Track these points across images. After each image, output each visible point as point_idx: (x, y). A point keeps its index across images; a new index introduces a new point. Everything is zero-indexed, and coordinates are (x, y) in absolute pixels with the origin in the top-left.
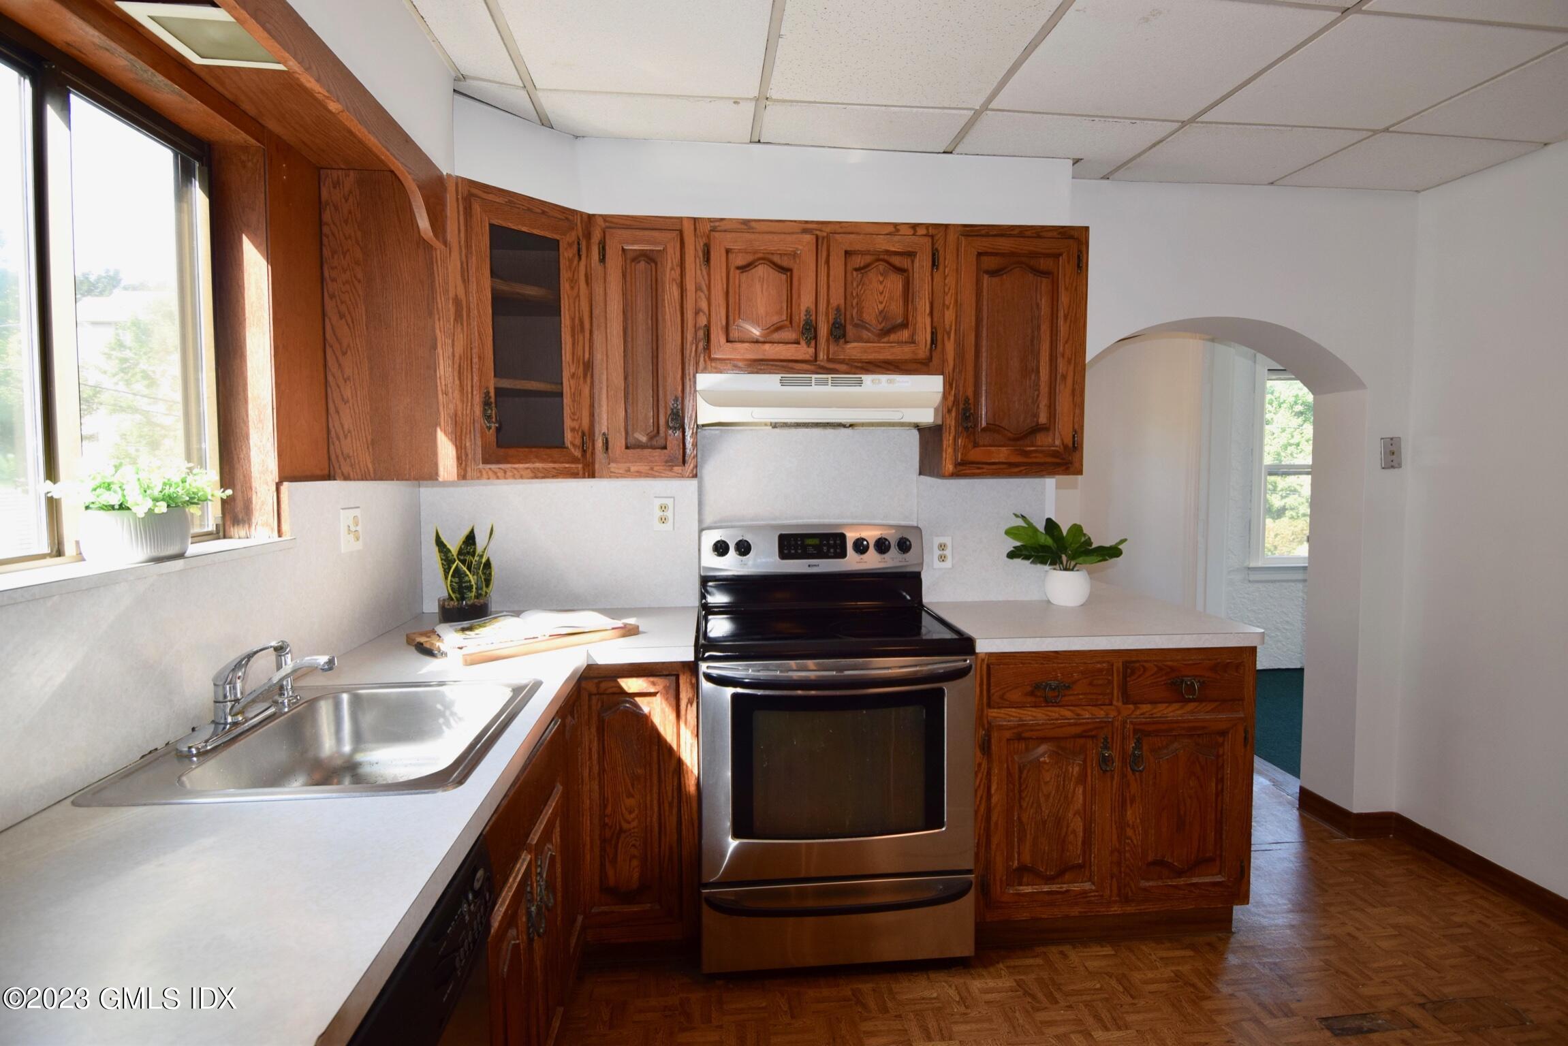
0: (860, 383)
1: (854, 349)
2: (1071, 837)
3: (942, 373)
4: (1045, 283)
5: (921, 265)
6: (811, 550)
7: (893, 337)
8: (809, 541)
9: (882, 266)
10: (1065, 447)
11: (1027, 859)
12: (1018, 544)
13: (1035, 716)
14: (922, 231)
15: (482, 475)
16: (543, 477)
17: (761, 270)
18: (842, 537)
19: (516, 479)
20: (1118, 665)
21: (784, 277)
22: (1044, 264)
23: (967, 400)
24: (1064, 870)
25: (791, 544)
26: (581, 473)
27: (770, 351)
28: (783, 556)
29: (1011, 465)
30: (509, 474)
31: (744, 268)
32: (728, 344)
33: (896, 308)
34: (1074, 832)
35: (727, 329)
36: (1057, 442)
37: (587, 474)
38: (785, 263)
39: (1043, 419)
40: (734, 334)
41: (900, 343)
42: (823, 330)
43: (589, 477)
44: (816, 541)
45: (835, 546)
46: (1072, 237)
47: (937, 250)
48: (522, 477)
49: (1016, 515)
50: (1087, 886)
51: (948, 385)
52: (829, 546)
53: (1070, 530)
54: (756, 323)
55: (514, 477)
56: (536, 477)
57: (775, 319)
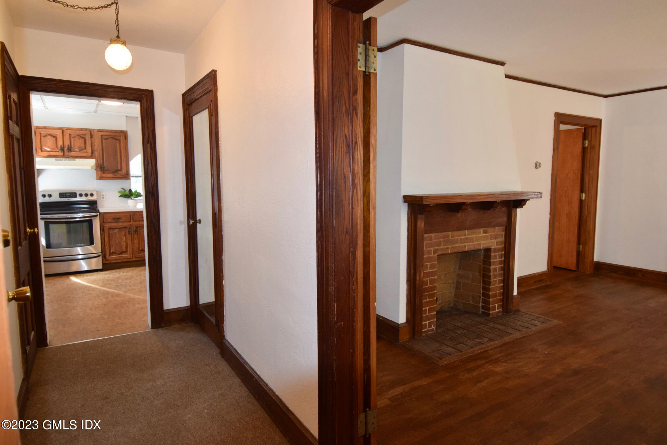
0: (75, 160)
1: (73, 154)
2: (123, 246)
3: (95, 158)
4: (117, 142)
5: (88, 138)
6: (68, 196)
7: (82, 151)
8: (67, 194)
9: (79, 137)
10: (125, 174)
11: (113, 251)
12: (121, 194)
13: (114, 225)
14: (88, 130)
17: (49, 137)
18: (76, 193)
20: (132, 214)
21: (54, 138)
22: (117, 138)
23: (101, 164)
24: (122, 253)
25: (62, 195)
27: (52, 153)
28: (60, 197)
29: (113, 177)
31: (45, 136)
32: (42, 152)
33: (83, 145)
34: (123, 245)
35: (41, 148)
36: (123, 173)
38: (55, 135)
39: (119, 168)
40: (43, 150)
41: (84, 152)
42: (66, 149)
44: (69, 194)
45: (74, 195)
46: (124, 133)
47: (92, 134)
49: (121, 188)
50: (128, 255)
51: (97, 161)
52: (72, 195)
53: (135, 192)
54: (48, 148)
57: (53, 147)
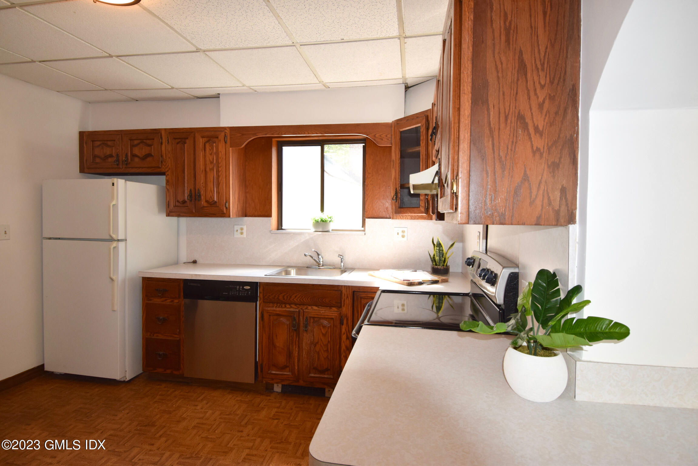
15: (397, 218)
16: (414, 219)
19: (406, 219)
26: (427, 218)
30: (404, 217)
37: (429, 218)
43: (430, 220)
48: (408, 219)
55: (405, 219)
56: (412, 219)
